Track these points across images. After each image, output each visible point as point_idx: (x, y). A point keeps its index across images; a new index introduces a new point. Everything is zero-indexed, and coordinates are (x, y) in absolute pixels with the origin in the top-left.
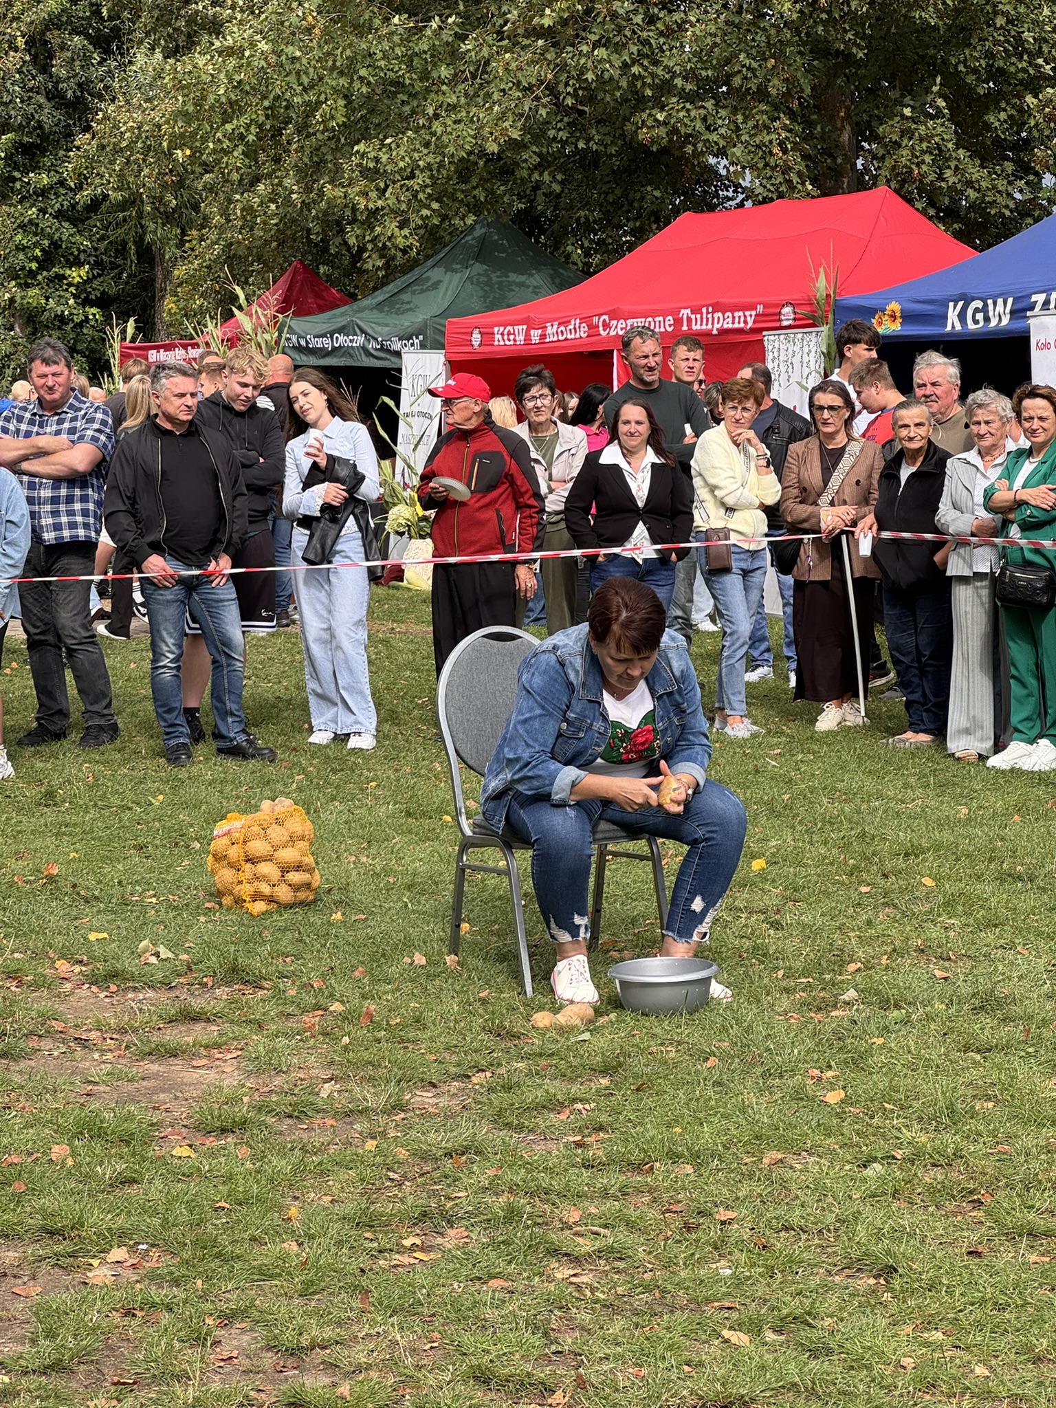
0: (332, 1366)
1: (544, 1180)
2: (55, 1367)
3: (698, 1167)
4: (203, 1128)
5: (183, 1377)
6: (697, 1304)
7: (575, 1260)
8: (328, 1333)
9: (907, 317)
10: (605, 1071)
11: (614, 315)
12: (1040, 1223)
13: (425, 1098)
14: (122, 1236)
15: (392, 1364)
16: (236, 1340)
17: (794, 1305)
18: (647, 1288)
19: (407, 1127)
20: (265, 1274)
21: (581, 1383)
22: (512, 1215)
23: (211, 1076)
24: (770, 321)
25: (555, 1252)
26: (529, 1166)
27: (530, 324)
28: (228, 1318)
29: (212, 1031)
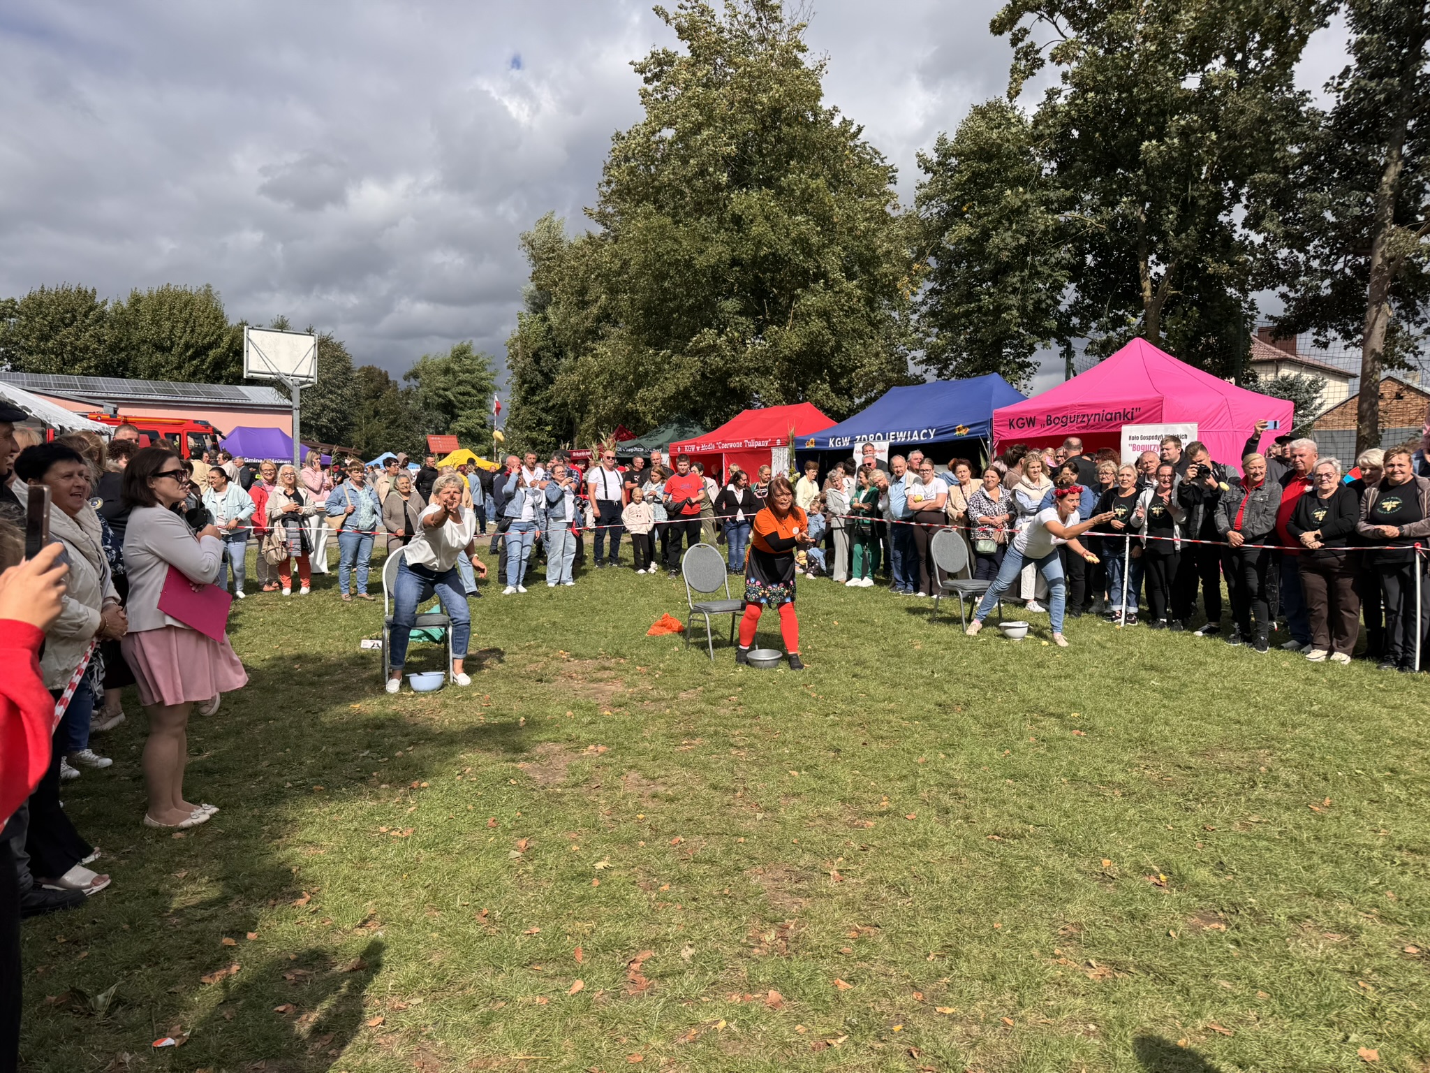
0: (664, 784)
1: (725, 722)
2: (576, 785)
3: (774, 717)
4: (613, 705)
5: (618, 788)
6: (780, 762)
7: (739, 748)
8: (663, 773)
9: (816, 443)
10: (740, 686)
11: (724, 442)
12: (884, 734)
13: (683, 695)
14: (593, 741)
15: (685, 783)
16: (634, 775)
17: (810, 762)
18: (763, 757)
19: (678, 704)
20: (640, 754)
21: (745, 789)
22: (716, 733)
23: (613, 688)
24: (773, 444)
25: (731, 745)
26: (719, 717)
27: (696, 445)
28: (631, 768)
29: (613, 674)
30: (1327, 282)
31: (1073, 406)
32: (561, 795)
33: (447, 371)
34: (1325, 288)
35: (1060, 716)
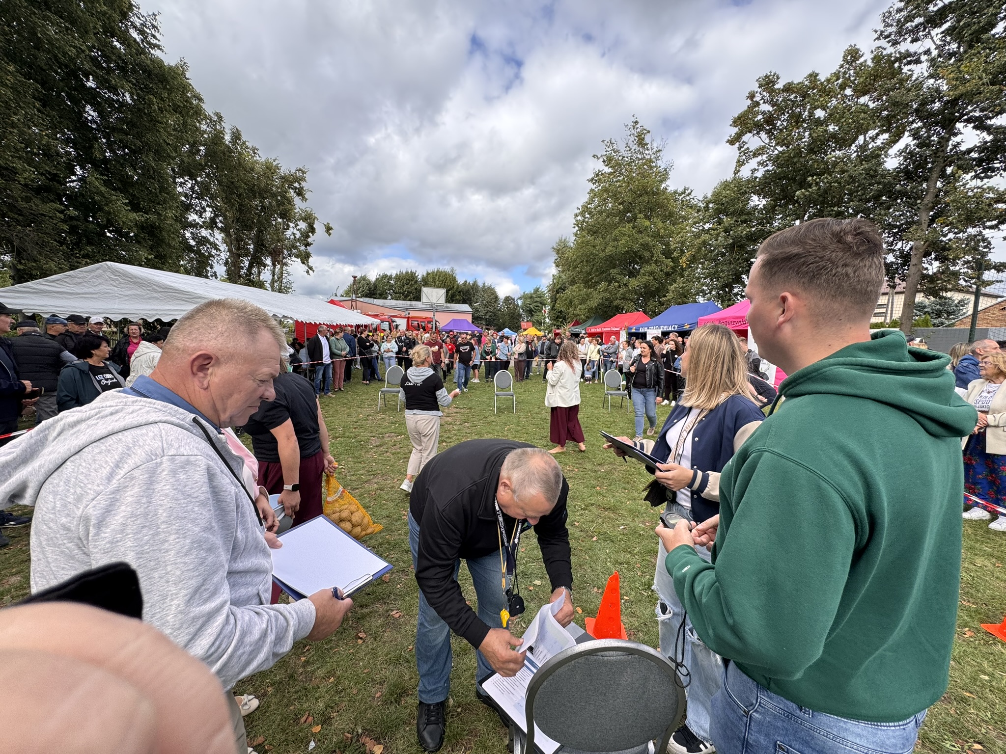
11: (604, 328)
33: (531, 297)
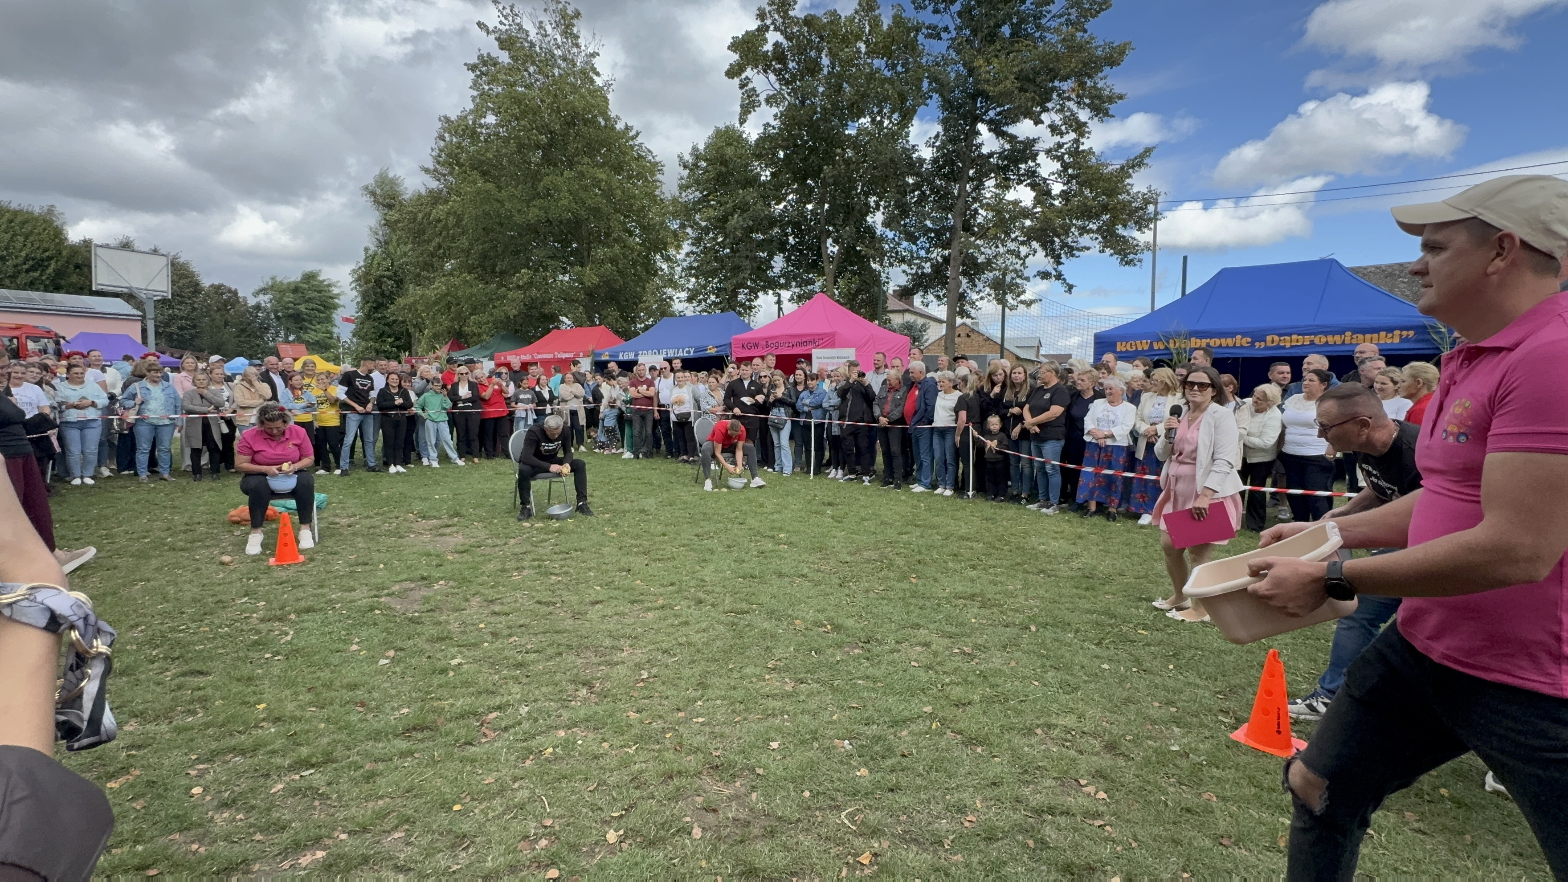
0: (502, 604)
1: (546, 557)
2: (430, 610)
3: (582, 552)
4: (457, 552)
5: (465, 609)
6: (587, 581)
7: (556, 575)
8: (499, 596)
11: (538, 353)
12: (660, 557)
16: (476, 600)
17: (608, 580)
20: (481, 584)
22: (539, 566)
23: (456, 539)
24: (577, 355)
25: (551, 573)
26: (542, 555)
27: (516, 355)
28: (474, 595)
29: (455, 528)
30: (928, 264)
31: (782, 336)
32: (420, 617)
34: (928, 268)
35: (773, 537)
